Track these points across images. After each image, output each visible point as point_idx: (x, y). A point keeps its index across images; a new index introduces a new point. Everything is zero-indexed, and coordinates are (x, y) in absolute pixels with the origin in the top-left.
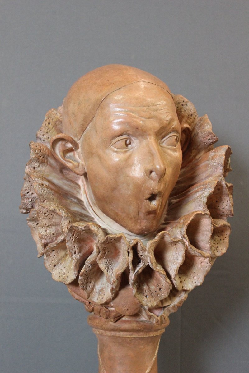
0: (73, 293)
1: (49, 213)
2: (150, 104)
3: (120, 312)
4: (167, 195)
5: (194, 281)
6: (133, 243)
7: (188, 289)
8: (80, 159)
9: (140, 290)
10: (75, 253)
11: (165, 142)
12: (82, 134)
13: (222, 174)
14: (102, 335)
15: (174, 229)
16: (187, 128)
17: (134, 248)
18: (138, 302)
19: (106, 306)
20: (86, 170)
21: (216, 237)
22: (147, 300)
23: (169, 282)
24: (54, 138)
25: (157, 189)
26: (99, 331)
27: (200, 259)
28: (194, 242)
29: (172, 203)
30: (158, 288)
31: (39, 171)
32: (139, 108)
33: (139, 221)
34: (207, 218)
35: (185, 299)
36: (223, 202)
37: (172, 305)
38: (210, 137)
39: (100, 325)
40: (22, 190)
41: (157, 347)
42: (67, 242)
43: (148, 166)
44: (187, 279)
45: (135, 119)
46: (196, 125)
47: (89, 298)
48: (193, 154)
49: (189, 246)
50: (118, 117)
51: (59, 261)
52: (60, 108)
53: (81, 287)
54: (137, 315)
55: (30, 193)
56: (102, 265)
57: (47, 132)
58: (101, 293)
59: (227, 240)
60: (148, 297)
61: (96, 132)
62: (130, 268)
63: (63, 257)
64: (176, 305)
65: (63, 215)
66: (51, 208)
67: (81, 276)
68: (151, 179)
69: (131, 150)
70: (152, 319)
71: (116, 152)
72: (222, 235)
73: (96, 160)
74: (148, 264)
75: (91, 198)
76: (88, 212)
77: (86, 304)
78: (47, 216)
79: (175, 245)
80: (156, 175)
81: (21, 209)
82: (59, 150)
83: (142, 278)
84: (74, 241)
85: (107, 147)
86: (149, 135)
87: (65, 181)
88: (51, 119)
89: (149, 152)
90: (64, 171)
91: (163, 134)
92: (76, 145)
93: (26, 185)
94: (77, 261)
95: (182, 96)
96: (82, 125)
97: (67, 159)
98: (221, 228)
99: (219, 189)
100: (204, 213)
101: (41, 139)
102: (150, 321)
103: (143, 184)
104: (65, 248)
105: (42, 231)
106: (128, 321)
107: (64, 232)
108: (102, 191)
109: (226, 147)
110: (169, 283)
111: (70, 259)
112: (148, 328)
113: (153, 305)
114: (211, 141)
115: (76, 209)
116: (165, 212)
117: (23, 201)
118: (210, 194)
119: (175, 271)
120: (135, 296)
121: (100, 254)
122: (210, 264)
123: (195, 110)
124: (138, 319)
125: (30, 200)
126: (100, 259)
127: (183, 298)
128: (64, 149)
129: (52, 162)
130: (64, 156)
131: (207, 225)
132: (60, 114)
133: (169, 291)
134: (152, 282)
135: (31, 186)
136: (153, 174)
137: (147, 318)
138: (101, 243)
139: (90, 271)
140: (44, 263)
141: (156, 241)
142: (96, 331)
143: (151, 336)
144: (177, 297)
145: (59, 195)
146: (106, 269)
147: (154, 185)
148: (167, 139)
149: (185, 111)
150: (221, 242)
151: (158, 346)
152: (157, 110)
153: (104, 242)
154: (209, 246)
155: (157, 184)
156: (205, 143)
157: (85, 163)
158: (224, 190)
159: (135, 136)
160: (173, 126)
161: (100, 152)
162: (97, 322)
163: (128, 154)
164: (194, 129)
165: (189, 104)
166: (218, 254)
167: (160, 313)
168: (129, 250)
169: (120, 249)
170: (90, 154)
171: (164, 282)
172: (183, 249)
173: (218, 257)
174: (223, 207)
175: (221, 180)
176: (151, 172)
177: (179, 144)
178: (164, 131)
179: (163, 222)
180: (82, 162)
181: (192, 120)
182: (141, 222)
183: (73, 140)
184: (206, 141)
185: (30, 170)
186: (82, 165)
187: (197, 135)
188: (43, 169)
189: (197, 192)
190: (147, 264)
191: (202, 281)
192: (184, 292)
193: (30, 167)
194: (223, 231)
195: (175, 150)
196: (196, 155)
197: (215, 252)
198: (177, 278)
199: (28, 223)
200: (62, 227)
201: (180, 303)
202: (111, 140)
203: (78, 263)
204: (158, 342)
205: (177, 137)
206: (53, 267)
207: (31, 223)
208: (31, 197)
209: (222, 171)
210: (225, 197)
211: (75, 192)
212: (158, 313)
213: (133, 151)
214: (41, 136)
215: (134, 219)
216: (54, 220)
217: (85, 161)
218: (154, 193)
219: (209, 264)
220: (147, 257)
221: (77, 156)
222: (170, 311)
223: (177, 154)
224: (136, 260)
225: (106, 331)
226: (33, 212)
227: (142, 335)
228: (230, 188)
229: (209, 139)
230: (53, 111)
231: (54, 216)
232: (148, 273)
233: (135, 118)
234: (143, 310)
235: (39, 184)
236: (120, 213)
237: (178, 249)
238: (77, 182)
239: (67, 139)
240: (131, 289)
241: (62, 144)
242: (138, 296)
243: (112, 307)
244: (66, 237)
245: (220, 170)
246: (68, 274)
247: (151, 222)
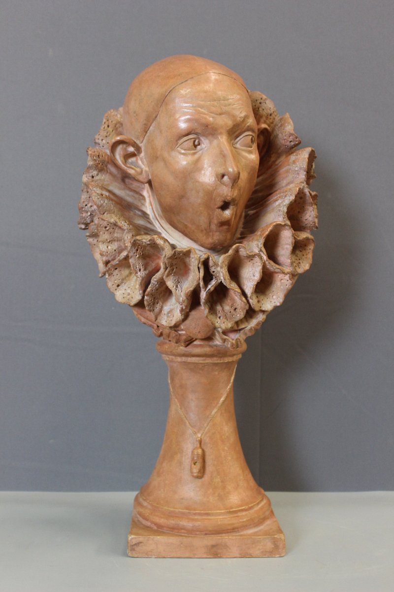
0: (139, 316)
1: (110, 226)
2: (222, 98)
3: (191, 335)
4: (242, 203)
5: (273, 301)
6: (204, 257)
7: (266, 309)
8: (143, 164)
9: (212, 310)
10: (140, 270)
11: (239, 142)
12: (145, 135)
13: (305, 180)
14: (172, 361)
15: (250, 243)
16: (266, 129)
17: (206, 263)
18: (211, 324)
19: (176, 329)
20: (150, 178)
21: (298, 252)
22: (221, 321)
23: (245, 301)
24: (114, 141)
25: (230, 196)
26: (169, 358)
27: (280, 276)
28: (272, 257)
29: (248, 215)
30: (233, 308)
31: (98, 180)
32: (209, 102)
33: (211, 234)
34: (287, 229)
35: (263, 321)
36: (306, 212)
37: (249, 327)
38: (291, 138)
39: (170, 350)
40: (80, 203)
41: (232, 374)
42: (131, 258)
43: (220, 169)
44: (266, 298)
45: (204, 116)
46: (276, 125)
47: (157, 321)
48: (273, 159)
49: (267, 260)
50: (185, 114)
51: (123, 280)
52: (121, 109)
53: (147, 308)
54: (209, 338)
55: (89, 205)
56: (170, 283)
57: (106, 136)
58: (169, 315)
59: (310, 256)
60: (221, 318)
61: (161, 132)
62: (201, 286)
63: (128, 276)
64: (253, 327)
65: (125, 228)
66: (112, 221)
67: (147, 296)
68: (224, 184)
69: (200, 152)
70: (226, 343)
71: (183, 154)
72: (305, 250)
73: (161, 164)
74: (221, 281)
75: (157, 210)
76: (155, 226)
77: (153, 328)
78: (108, 230)
79: (252, 260)
80: (228, 180)
81: (79, 224)
82: (120, 154)
83: (215, 298)
84: (139, 257)
85: (172, 149)
86: (221, 133)
87: (128, 192)
88: (110, 121)
89: (221, 154)
90: (127, 180)
91: (237, 133)
92: (138, 149)
93: (84, 196)
94: (142, 280)
95: (260, 93)
96: (145, 124)
97: (129, 165)
98: (303, 242)
99: (301, 198)
100: (283, 224)
101: (99, 144)
102: (224, 346)
103: (214, 190)
104: (129, 266)
105: (103, 247)
106: (200, 346)
107: (127, 246)
108: (168, 200)
109: (309, 149)
110: (244, 302)
111: (135, 277)
112: (222, 353)
113: (227, 327)
114: (292, 143)
115: (141, 222)
116: (241, 225)
117: (81, 215)
118: (291, 202)
119: (252, 289)
120: (207, 317)
121: (167, 271)
122: (291, 282)
123: (275, 109)
124: (211, 343)
125: (89, 214)
126: (168, 275)
127: (261, 320)
128: (125, 154)
129: (112, 169)
130: (126, 162)
131: (287, 237)
132: (120, 115)
133: (245, 311)
134: (226, 302)
135: (90, 197)
136: (226, 178)
137: (221, 342)
138: (168, 258)
139: (157, 290)
140: (106, 283)
141: (230, 255)
142: (166, 358)
143: (226, 362)
144: (254, 318)
145: (120, 207)
146: (175, 287)
147: (226, 192)
148: (241, 139)
149: (263, 110)
150: (303, 257)
151: (234, 374)
152: (229, 105)
153: (171, 257)
154: (289, 261)
155: (230, 190)
156: (286, 146)
157: (149, 169)
158: (307, 198)
159: (205, 135)
160: (248, 124)
161: (166, 155)
162: (167, 347)
163: (196, 156)
164: (273, 130)
165: (267, 102)
166: (300, 270)
167: (235, 336)
168: (200, 266)
170: (154, 158)
171: (239, 301)
172: (260, 264)
173: (300, 274)
174: (306, 218)
175: (304, 187)
176: (223, 176)
177: (255, 146)
178: (237, 130)
179: (239, 236)
180: (145, 168)
181: (271, 121)
182: (213, 235)
183: (135, 142)
184: (286, 144)
185: (88, 179)
186: (146, 171)
187: (277, 136)
188: (103, 178)
189: (276, 200)
190: (220, 281)
191: (281, 301)
192: (262, 313)
193: (88, 175)
194: (305, 246)
195: (250, 152)
196: (276, 160)
197: (297, 268)
198: (254, 297)
199: (88, 240)
200: (124, 241)
201: (257, 325)
202: (177, 141)
203: (143, 282)
204: (234, 369)
205: (253, 137)
206: (116, 288)
207: (90, 240)
208: (90, 210)
209: (304, 177)
210: (309, 207)
211: (139, 204)
212: (233, 337)
213: (202, 154)
214: (100, 141)
215: (205, 231)
216: (115, 235)
217: (149, 167)
218: (226, 201)
219: (290, 282)
220: (219, 273)
221: (140, 162)
222: (246, 334)
223: (253, 157)
224: (208, 277)
225: (177, 357)
226: (93, 227)
227: (215, 360)
228: (314, 197)
229: (291, 142)
230: (113, 112)
231: (116, 230)
232: (220, 293)
233: (205, 114)
234: (217, 334)
235: (98, 194)
236: (189, 225)
237: (255, 265)
238: (141, 192)
239: (128, 141)
240: (204, 309)
241: (122, 148)
242: (211, 317)
243: (182, 330)
244: (129, 252)
245: (303, 176)
246: (133, 295)
247: (224, 235)
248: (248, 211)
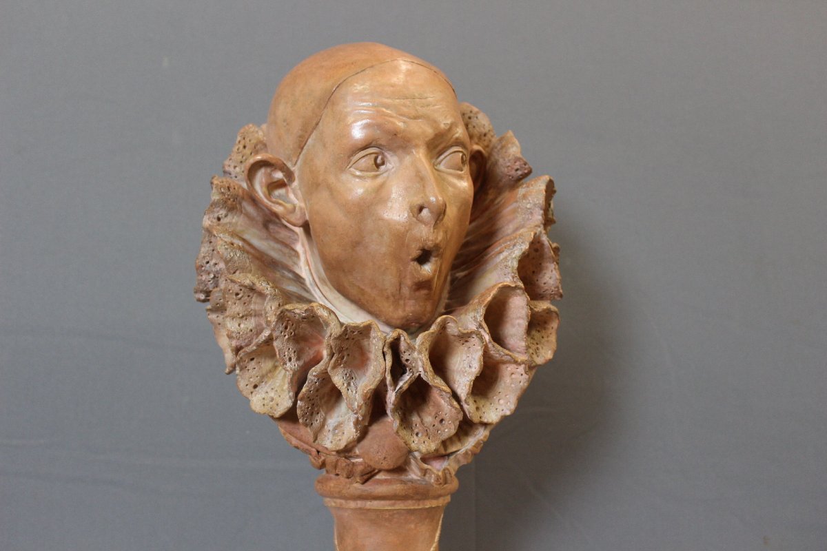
0: (288, 435)
1: (244, 293)
2: (417, 95)
3: (372, 464)
4: (449, 254)
5: (500, 408)
7: (490, 421)
9: (405, 422)
10: (290, 359)
11: (443, 162)
12: (300, 153)
13: (542, 223)
14: (340, 508)
16: (479, 152)
17: (395, 346)
18: (403, 445)
19: (347, 454)
20: (307, 218)
21: (534, 332)
22: (419, 440)
23: (458, 406)
24: (252, 160)
25: (432, 240)
26: (335, 502)
27: (509, 369)
30: (438, 419)
31: (226, 224)
32: (398, 101)
33: (401, 302)
34: (519, 295)
35: (485, 440)
36: (544, 272)
37: (463, 450)
38: (517, 165)
39: (337, 490)
40: (197, 259)
41: (437, 527)
42: (276, 339)
43: (416, 199)
44: (488, 403)
45: (391, 119)
47: (317, 442)
48: (490, 197)
49: (490, 342)
50: (362, 116)
51: (263, 378)
53: (301, 421)
54: (400, 469)
55: (212, 263)
56: (338, 379)
57: (241, 162)
58: (337, 431)
59: (553, 338)
60: (420, 435)
61: (324, 146)
62: (388, 382)
63: (270, 371)
64: (470, 450)
65: (268, 292)
66: (247, 282)
67: (301, 400)
68: (421, 221)
69: (385, 175)
70: (427, 475)
71: (359, 177)
72: (545, 329)
73: (325, 194)
74: (420, 375)
75: (318, 271)
76: (313, 296)
77: (310, 454)
78: (240, 299)
79: (467, 341)
80: (429, 214)
81: (196, 292)
82: (261, 183)
83: (409, 404)
84: (289, 338)
85: (342, 170)
86: (416, 146)
87: (272, 244)
88: (247, 140)
89: (416, 176)
90: (271, 226)
91: (440, 148)
92: (289, 175)
93: (205, 249)
94: (294, 374)
96: (300, 137)
97: (274, 200)
98: (542, 316)
99: (536, 250)
100: (513, 285)
101: (230, 174)
102: (424, 480)
103: (407, 232)
104: (273, 355)
105: (232, 325)
106: (386, 481)
107: (270, 321)
108: (335, 250)
109: (546, 178)
110: (456, 409)
112: (421, 493)
113: (429, 448)
114: (519, 173)
116: (445, 294)
117: (200, 277)
118: (524, 253)
119: (467, 388)
120: (397, 432)
121: (334, 359)
122: (527, 377)
123: (491, 127)
124: (403, 477)
125: (212, 276)
126: (334, 367)
127: (482, 438)
128: (270, 181)
129: (250, 209)
130: (270, 194)
131: (519, 307)
132: (263, 132)
133: (457, 423)
134: (426, 409)
135: (213, 250)
136: (425, 212)
137: (419, 474)
138: (335, 339)
139: (317, 391)
140: (237, 381)
141: (433, 333)
142: (331, 503)
143: (427, 507)
144: (471, 435)
145: (261, 264)
146: (345, 385)
147: (426, 234)
148: (446, 157)
149: (474, 127)
150: (543, 340)
151: (439, 527)
152: (428, 106)
153: (340, 336)
154: (523, 344)
155: (432, 229)
156: (510, 176)
157: (306, 204)
158: (546, 250)
159: (393, 150)
160: (457, 135)
161: (332, 179)
162: (332, 485)
163: (379, 181)
164: (490, 154)
166: (540, 360)
167: (441, 465)
168: (385, 349)
169: (370, 352)
170: (314, 186)
172: (480, 348)
173: (540, 365)
174: (545, 281)
175: (541, 232)
176: (421, 209)
177: (466, 169)
178: (441, 143)
179: (443, 311)
180: (299, 203)
181: (486, 143)
182: (405, 305)
183: (284, 164)
184: (511, 173)
185: (212, 222)
186: (301, 209)
187: (496, 163)
188: (234, 221)
189: (500, 252)
190: (417, 374)
191: (513, 407)
192: (483, 428)
193: (212, 216)
194: (545, 323)
195: (460, 177)
197: (535, 356)
198: (471, 401)
199: (209, 317)
200: (266, 313)
201: (476, 446)
202: (349, 157)
203: (296, 378)
204: (439, 520)
205: (464, 154)
206: (252, 390)
207: (213, 316)
208: (214, 269)
209: (540, 217)
210: (548, 264)
211: (290, 263)
212: (438, 467)
213: (388, 177)
214: (231, 169)
215: (392, 298)
216: (252, 307)
217: (305, 201)
218: (426, 248)
219: (525, 376)
220: (417, 362)
221: (292, 196)
222: (458, 461)
223: (464, 185)
224: (398, 368)
225: (348, 501)
226: (217, 295)
227: (410, 505)
229: (517, 170)
230: (251, 128)
231: (253, 299)
232: (417, 395)
233: (392, 117)
234: (412, 461)
235: (226, 242)
236: (368, 290)
237: (471, 349)
239: (273, 162)
241: (265, 173)
242: (403, 433)
243: (358, 456)
244: (273, 330)
245: (538, 217)
246: (279, 400)
247: (421, 304)
248: (455, 273)
